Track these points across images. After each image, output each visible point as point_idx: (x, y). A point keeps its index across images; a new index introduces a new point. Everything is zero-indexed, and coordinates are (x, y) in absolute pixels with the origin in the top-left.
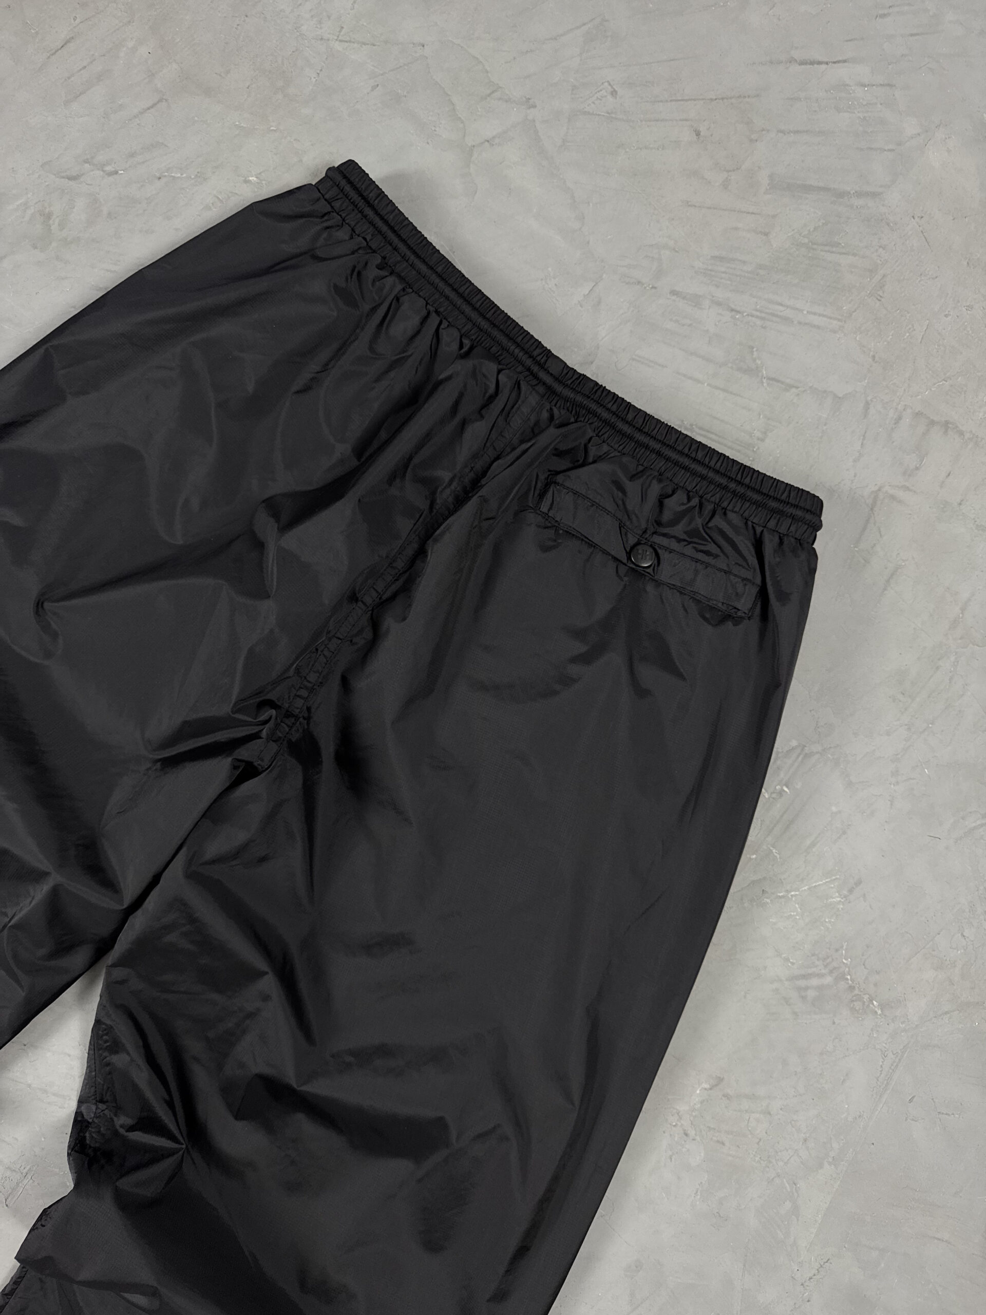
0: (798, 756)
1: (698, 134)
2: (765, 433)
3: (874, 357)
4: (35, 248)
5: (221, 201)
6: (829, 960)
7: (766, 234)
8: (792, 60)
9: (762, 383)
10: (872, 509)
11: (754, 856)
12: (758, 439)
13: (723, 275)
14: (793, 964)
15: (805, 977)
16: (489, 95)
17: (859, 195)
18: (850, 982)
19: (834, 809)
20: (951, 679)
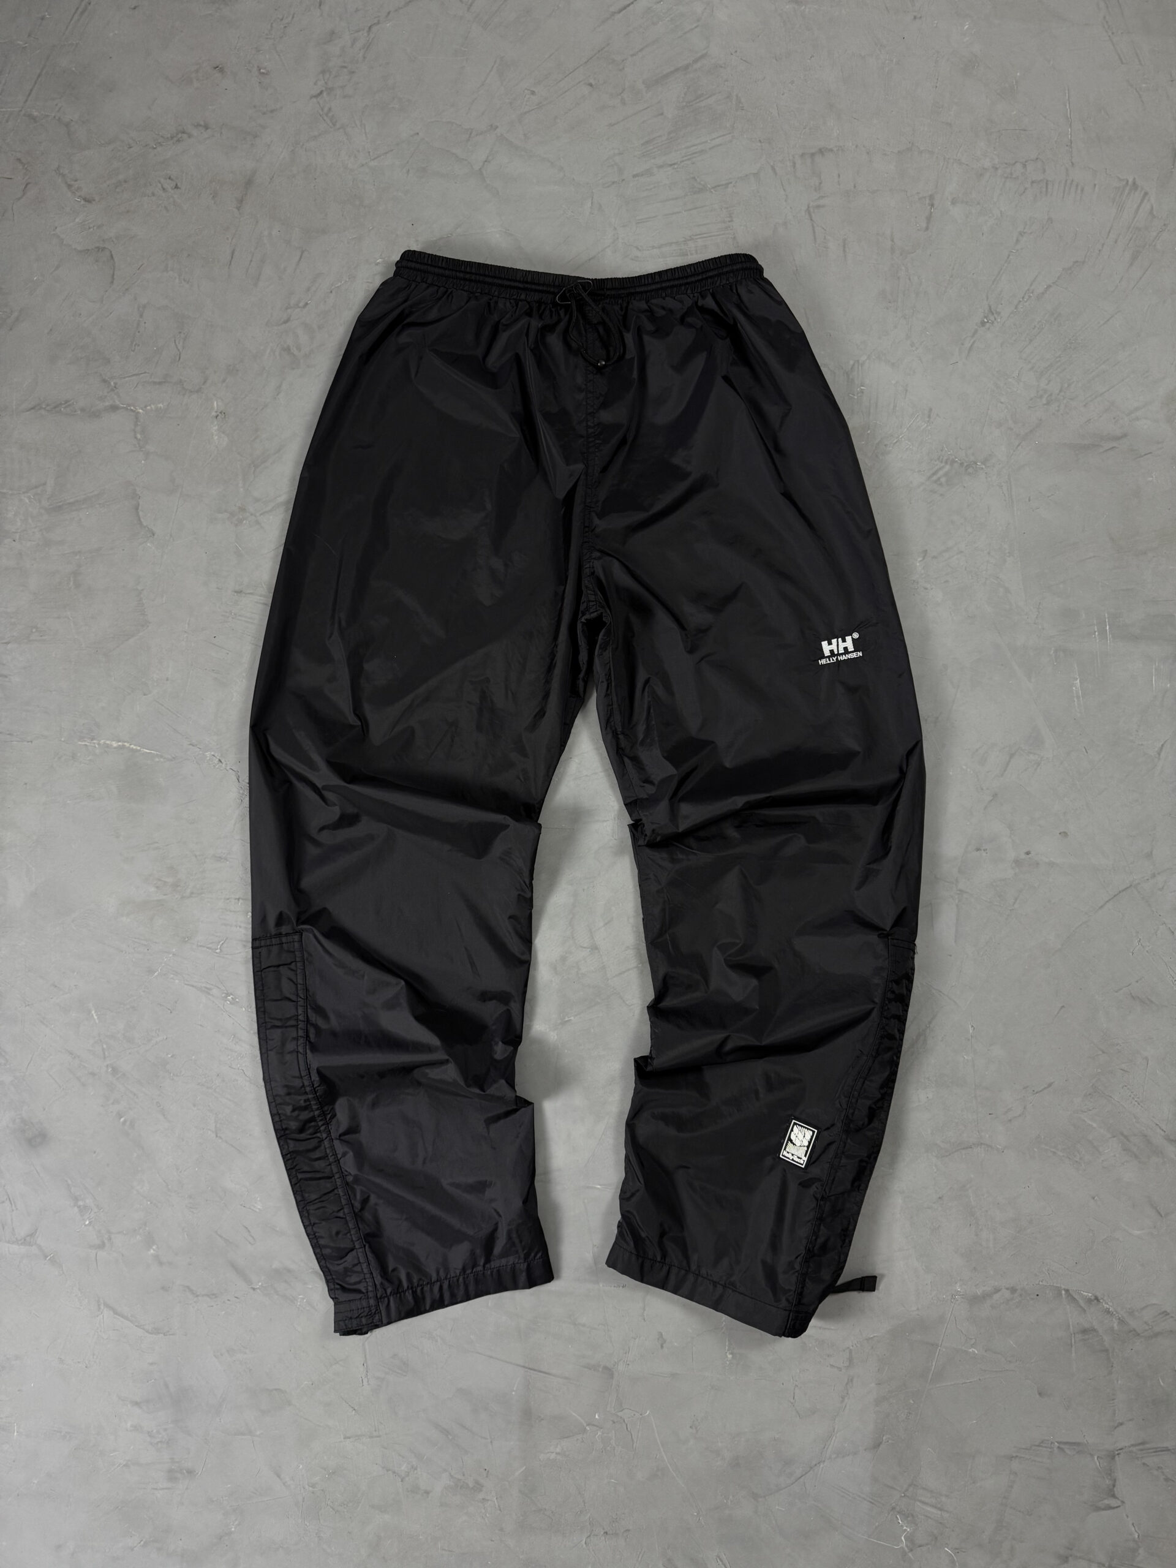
0: (858, 368)
1: (591, 85)
2: (731, 217)
3: (760, 141)
4: (293, 369)
5: (371, 283)
6: (941, 457)
7: (662, 114)
8: (613, 14)
9: (712, 192)
10: (811, 220)
11: (869, 432)
12: (729, 222)
13: (654, 150)
14: (924, 471)
15: (934, 474)
16: (470, 137)
17: (696, 61)
18: (959, 462)
19: (893, 382)
20: (910, 279)
